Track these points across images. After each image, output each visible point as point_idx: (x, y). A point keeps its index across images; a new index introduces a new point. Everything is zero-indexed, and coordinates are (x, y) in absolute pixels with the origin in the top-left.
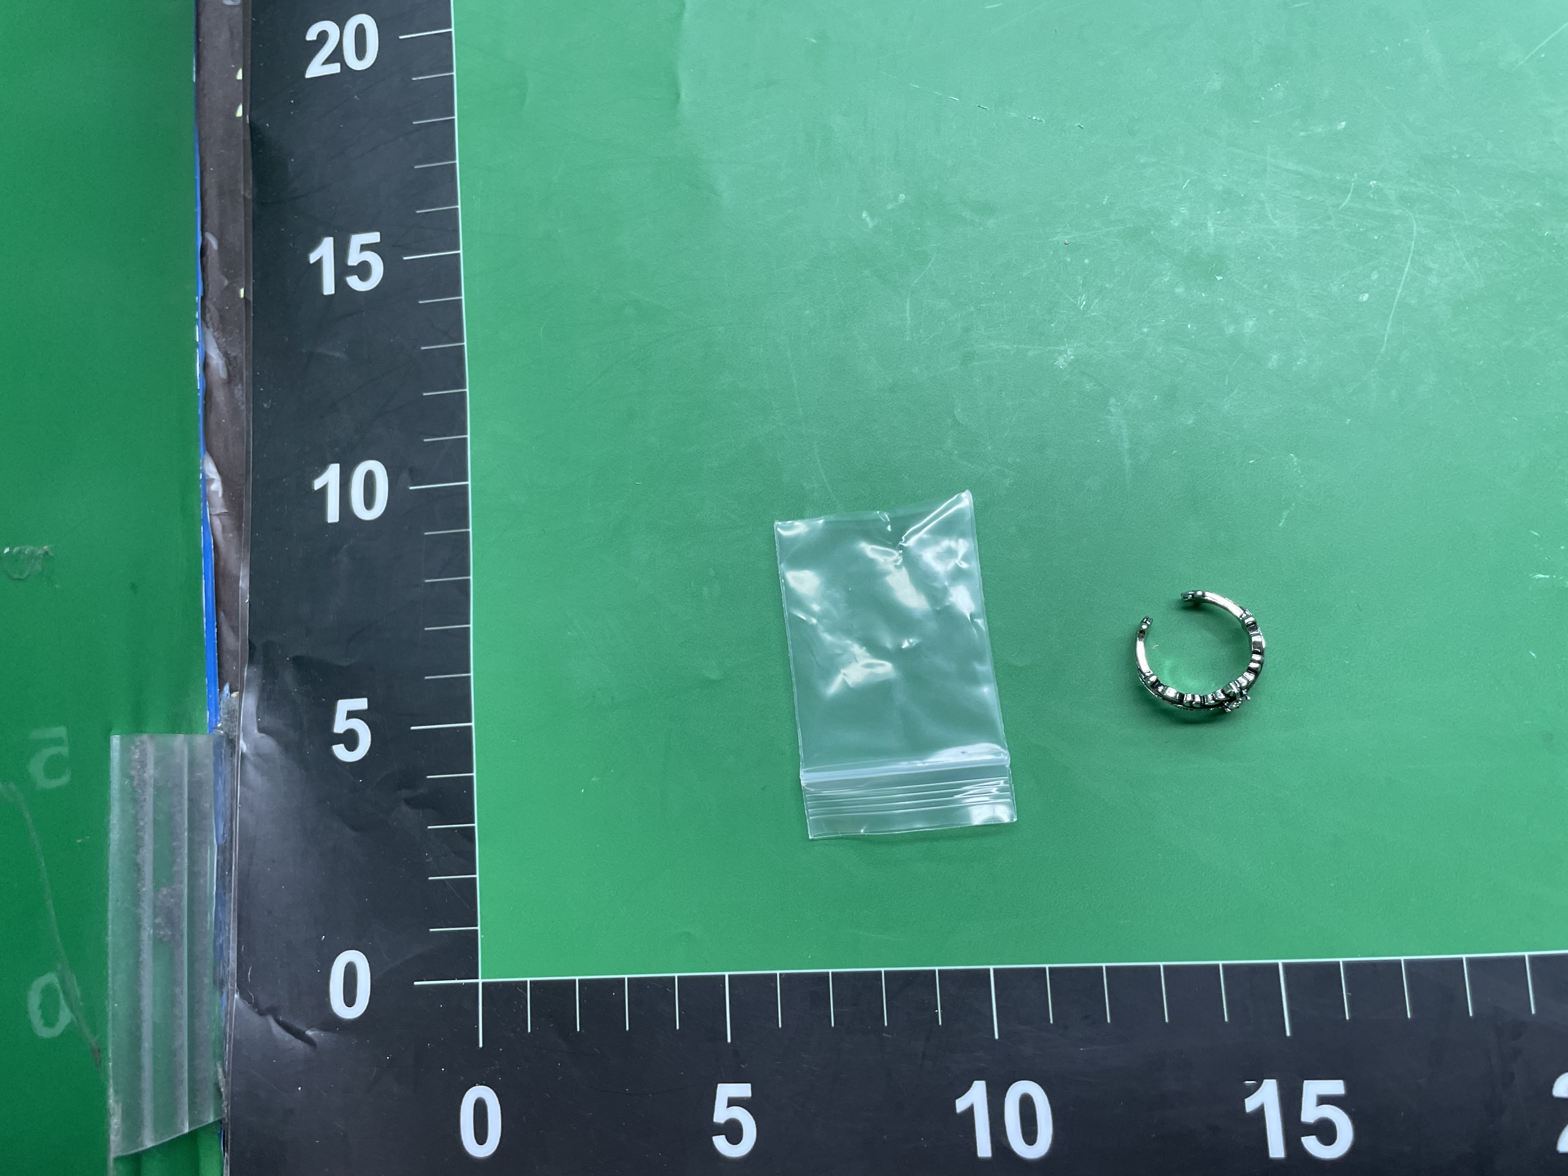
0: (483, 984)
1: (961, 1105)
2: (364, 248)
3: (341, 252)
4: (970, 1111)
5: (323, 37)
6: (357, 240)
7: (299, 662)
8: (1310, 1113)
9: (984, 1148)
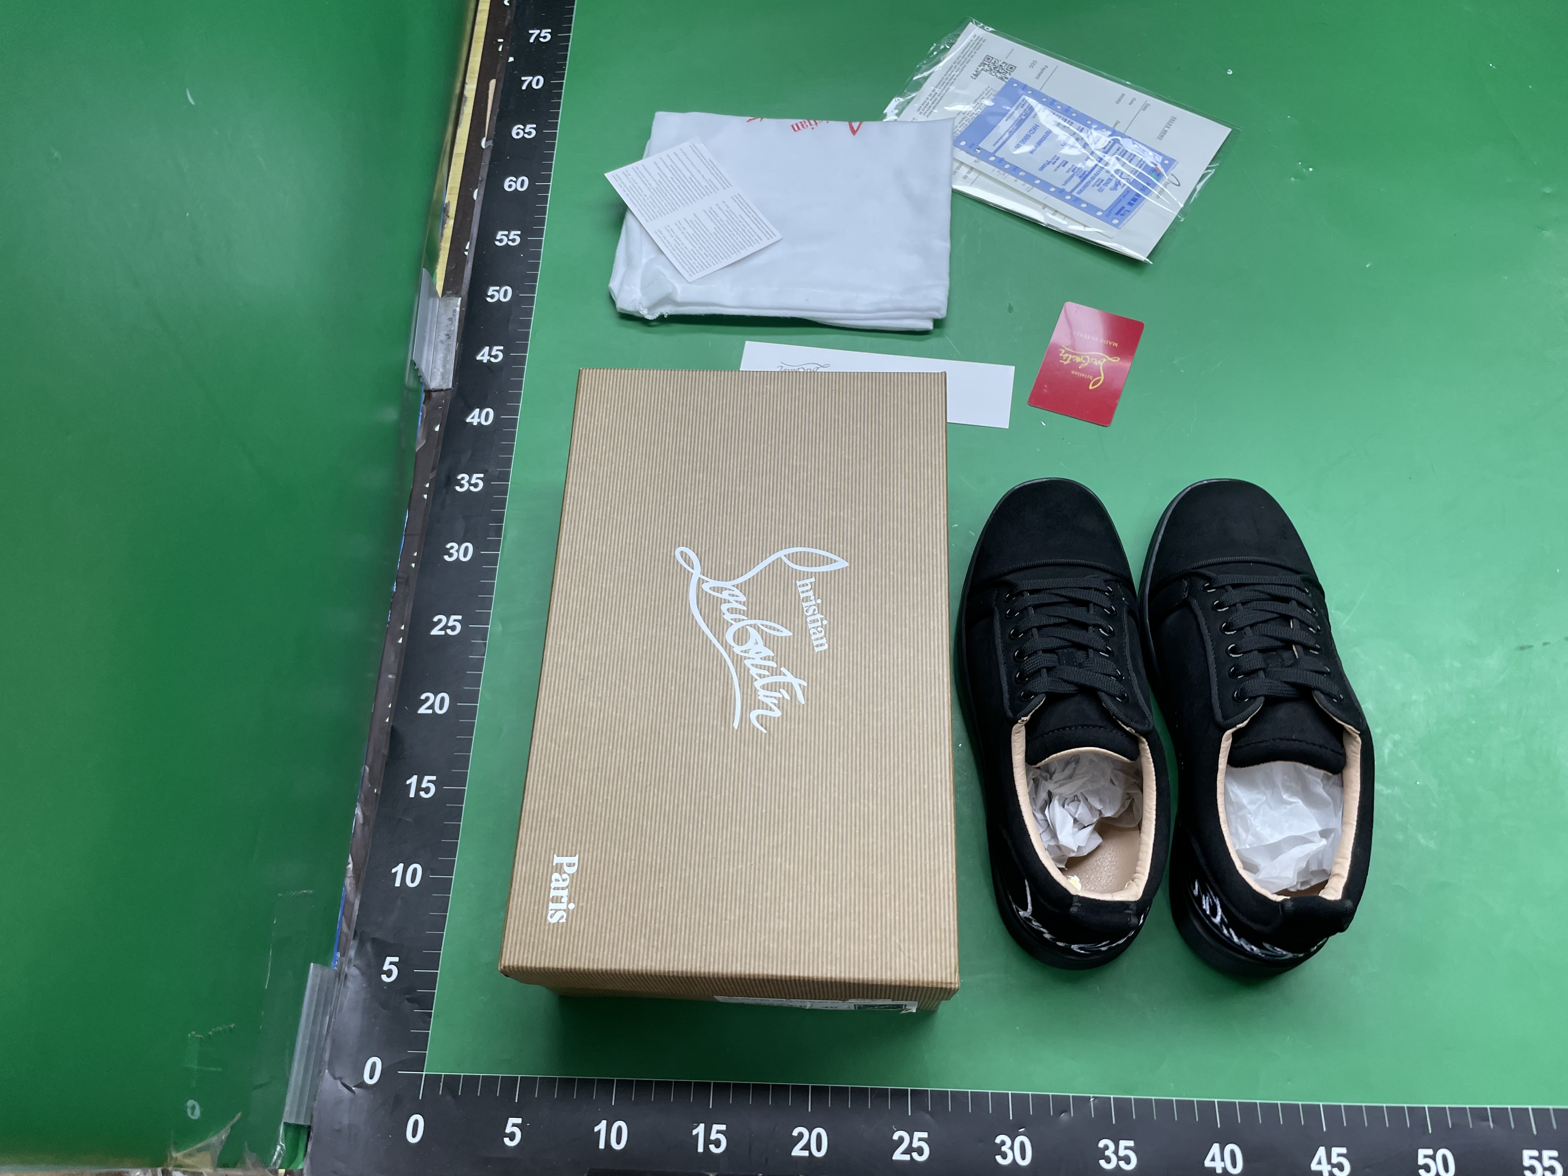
0: (426, 1075)
1: (596, 1129)
2: (429, 781)
3: (419, 782)
4: (599, 1132)
5: (427, 699)
6: (427, 778)
7: (374, 940)
8: (713, 1136)
9: (602, 1146)
